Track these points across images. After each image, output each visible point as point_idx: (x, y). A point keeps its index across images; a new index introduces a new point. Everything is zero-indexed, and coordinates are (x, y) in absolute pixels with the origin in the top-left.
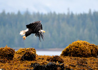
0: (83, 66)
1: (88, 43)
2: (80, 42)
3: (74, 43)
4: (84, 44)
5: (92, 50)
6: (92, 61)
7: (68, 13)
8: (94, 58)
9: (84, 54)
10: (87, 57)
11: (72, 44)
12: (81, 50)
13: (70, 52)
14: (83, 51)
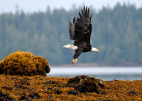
0: (24, 88)
1: (32, 55)
2: (21, 53)
3: (12, 55)
4: (26, 56)
5: (37, 66)
6: (38, 81)
7: (17, 13)
8: (41, 77)
9: (27, 71)
10: (30, 75)
11: (8, 57)
12: (22, 65)
13: (6, 69)
14: (24, 67)
